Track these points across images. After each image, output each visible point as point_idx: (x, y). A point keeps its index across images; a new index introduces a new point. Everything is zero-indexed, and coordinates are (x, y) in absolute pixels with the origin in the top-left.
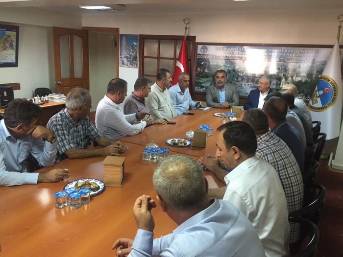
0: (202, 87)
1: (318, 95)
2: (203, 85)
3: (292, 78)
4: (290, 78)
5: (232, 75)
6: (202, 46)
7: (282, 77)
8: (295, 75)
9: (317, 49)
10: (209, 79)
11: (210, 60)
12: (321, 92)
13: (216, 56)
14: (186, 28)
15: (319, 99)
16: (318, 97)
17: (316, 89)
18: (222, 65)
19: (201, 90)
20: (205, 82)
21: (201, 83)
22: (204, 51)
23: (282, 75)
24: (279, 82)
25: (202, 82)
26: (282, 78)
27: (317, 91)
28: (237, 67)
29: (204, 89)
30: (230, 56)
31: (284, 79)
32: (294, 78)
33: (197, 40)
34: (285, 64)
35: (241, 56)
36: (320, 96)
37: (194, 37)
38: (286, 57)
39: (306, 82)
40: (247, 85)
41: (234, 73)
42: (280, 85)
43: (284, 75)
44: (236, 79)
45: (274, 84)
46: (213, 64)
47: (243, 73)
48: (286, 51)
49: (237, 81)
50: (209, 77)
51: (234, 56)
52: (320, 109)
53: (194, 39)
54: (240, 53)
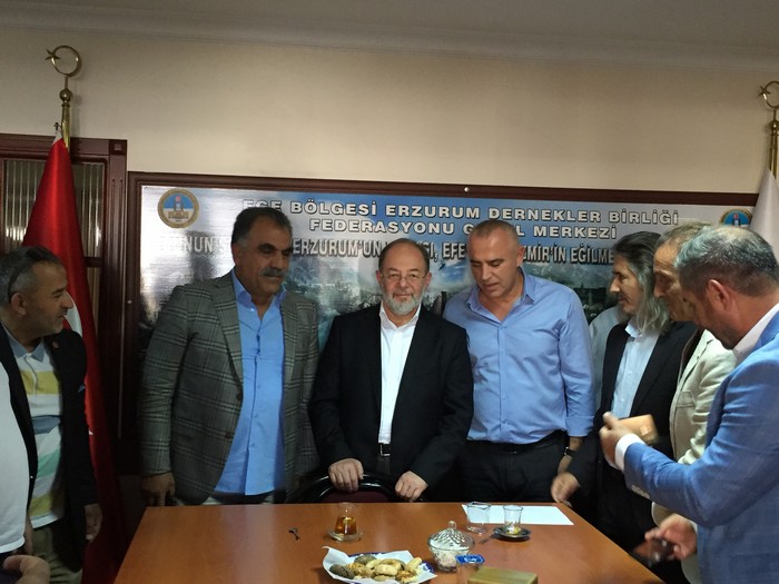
6: (165, 189)
9: (671, 208)
11: (213, 261)
14: (67, 98)
22: (178, 217)
33: (135, 162)
34: (563, 269)
35: (368, 237)
37: (118, 148)
51: (337, 237)
53: (113, 157)
54: (366, 223)
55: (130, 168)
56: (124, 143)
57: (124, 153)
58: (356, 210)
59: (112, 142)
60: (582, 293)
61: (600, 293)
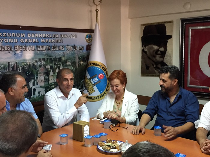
1: (93, 83)
7: (49, 69)
8: (61, 66)
9: (75, 33)
12: (96, 80)
15: (95, 88)
16: (94, 85)
17: (88, 77)
23: (49, 67)
24: (47, 77)
26: (50, 72)
27: (90, 79)
31: (51, 72)
34: (50, 52)
36: (95, 84)
38: (49, 44)
42: (49, 80)
43: (51, 67)
45: (42, 81)
48: (47, 36)
52: (99, 98)
60: (55, 59)
61: (60, 59)
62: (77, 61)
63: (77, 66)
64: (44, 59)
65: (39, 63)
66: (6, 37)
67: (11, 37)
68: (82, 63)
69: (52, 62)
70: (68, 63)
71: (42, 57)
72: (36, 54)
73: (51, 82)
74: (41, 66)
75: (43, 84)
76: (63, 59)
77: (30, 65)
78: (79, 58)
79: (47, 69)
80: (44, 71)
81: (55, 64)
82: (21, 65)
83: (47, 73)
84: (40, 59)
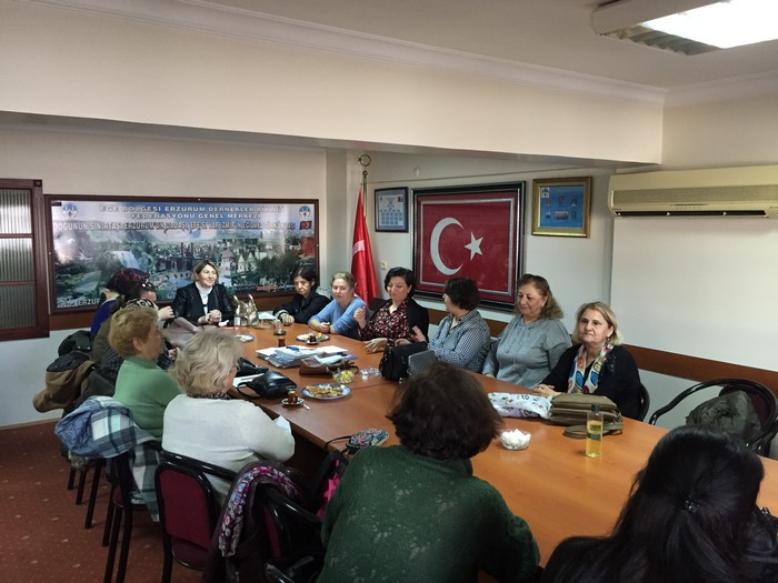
0: (76, 296)
2: (78, 290)
3: (254, 254)
4: (250, 255)
5: (146, 261)
7: (238, 254)
10: (92, 274)
11: (89, 233)
13: (101, 224)
18: (121, 242)
19: (76, 302)
20: (82, 284)
21: (71, 286)
23: (238, 251)
24: (234, 264)
25: (73, 283)
26: (239, 257)
28: (154, 244)
29: (82, 298)
30: (134, 221)
31: (241, 259)
32: (256, 254)
34: (240, 231)
35: (157, 221)
37: (38, 183)
38: (238, 220)
39: (274, 258)
40: (179, 276)
41: (150, 257)
43: (241, 251)
44: (154, 268)
46: (98, 241)
47: (168, 254)
48: (236, 209)
49: (158, 271)
50: (93, 270)
51: (143, 221)
53: (36, 188)
54: (156, 215)
55: (44, 192)
56: (41, 181)
57: (41, 185)
58: (152, 209)
59: (35, 181)
60: (248, 241)
61: (255, 241)
62: (283, 243)
63: (283, 250)
64: (230, 241)
65: (223, 245)
66: (181, 212)
67: (186, 212)
68: (291, 247)
69: (242, 244)
70: (267, 247)
71: (227, 237)
72: (219, 233)
73: (239, 271)
74: (225, 249)
75: (229, 273)
76: (260, 240)
77: (210, 248)
78: (288, 241)
79: (235, 254)
80: (230, 255)
81: (247, 248)
82: (198, 247)
83: (235, 259)
84: (224, 241)
